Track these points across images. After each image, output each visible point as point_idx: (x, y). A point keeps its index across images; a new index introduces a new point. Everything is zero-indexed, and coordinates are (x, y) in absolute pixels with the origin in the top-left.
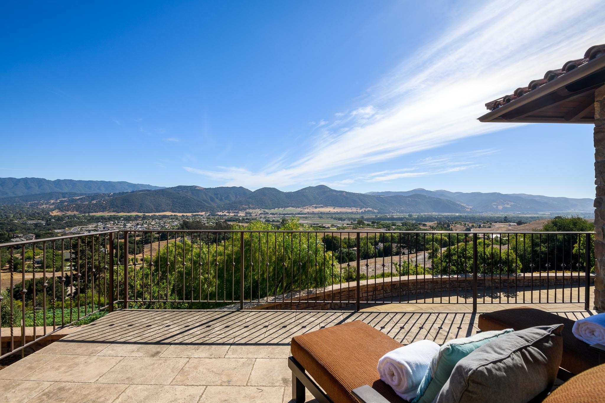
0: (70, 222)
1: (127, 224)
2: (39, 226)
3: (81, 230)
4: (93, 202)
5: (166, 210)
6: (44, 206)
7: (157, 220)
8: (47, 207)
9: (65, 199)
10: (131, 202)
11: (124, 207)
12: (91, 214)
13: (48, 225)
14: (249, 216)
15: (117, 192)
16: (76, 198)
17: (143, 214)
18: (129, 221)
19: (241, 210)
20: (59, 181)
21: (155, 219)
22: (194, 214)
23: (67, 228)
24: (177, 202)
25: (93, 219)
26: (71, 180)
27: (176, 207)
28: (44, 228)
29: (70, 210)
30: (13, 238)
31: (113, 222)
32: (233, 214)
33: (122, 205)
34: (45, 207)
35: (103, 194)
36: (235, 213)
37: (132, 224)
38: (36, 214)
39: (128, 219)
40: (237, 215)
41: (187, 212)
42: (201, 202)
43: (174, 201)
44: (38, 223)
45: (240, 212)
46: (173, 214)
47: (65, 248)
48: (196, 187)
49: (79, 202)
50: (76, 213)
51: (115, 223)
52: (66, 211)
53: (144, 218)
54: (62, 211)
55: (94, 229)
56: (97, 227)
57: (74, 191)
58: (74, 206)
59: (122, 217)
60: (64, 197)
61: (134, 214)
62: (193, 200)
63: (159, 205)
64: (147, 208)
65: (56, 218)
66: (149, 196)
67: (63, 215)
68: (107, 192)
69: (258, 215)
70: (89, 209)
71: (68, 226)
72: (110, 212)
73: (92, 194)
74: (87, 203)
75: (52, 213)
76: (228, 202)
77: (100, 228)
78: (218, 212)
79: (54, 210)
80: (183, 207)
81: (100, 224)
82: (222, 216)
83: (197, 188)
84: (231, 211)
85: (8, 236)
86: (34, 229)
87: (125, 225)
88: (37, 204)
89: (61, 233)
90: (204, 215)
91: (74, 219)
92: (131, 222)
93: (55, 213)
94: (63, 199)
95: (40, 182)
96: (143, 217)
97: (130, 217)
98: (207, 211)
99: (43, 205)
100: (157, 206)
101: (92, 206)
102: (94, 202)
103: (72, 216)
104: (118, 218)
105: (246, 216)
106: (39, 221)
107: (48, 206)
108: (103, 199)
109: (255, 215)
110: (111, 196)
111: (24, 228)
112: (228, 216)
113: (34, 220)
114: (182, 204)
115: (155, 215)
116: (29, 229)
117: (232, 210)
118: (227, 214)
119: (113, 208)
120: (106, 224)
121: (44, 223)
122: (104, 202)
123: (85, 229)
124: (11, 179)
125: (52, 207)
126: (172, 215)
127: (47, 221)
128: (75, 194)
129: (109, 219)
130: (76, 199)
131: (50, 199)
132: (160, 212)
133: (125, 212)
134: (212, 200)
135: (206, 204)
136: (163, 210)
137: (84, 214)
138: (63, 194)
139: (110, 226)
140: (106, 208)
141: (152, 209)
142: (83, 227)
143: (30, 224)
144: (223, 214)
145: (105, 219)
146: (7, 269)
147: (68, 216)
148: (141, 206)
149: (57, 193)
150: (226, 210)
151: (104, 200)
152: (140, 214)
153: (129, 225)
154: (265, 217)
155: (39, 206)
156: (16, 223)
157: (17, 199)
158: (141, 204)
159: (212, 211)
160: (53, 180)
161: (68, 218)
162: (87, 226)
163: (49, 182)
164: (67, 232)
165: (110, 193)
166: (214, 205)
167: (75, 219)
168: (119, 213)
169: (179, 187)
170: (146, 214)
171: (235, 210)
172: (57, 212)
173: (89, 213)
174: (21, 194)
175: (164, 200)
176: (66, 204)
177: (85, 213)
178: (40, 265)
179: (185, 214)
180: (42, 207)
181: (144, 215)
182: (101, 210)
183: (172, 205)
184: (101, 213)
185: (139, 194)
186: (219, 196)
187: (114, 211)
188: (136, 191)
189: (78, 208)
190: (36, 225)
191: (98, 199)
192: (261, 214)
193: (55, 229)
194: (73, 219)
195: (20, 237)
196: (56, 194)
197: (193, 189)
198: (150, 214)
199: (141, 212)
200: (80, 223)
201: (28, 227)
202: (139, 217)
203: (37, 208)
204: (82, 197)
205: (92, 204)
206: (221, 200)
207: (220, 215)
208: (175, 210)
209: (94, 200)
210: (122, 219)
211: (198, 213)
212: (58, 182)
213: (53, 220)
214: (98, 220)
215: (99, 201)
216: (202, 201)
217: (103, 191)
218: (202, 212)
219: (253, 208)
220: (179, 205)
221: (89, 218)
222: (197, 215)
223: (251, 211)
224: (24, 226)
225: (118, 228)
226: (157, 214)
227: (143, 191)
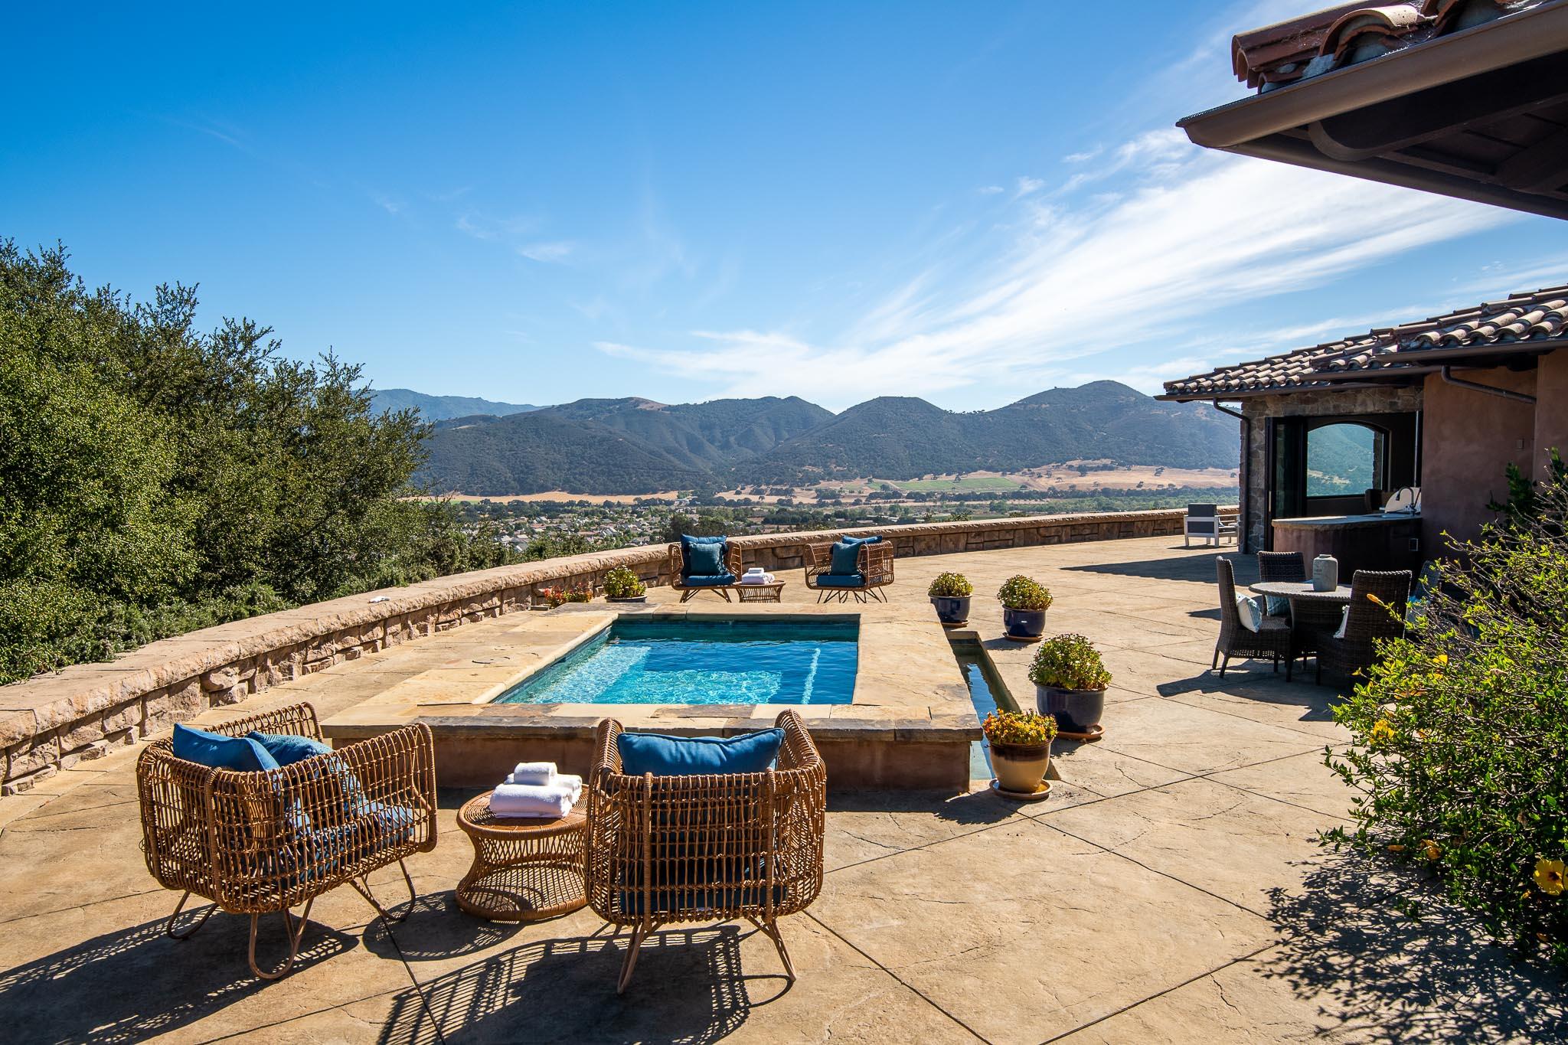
5: (549, 485)
7: (544, 519)
10: (440, 461)
14: (834, 504)
17: (484, 498)
19: (800, 484)
21: (539, 515)
22: (644, 497)
24: (583, 458)
27: (581, 474)
32: (774, 499)
36: (778, 493)
40: (789, 503)
41: (618, 493)
42: (660, 456)
43: (573, 455)
45: (797, 490)
46: (577, 498)
48: (638, 401)
53: (498, 512)
61: (457, 499)
62: (635, 448)
63: (527, 467)
64: (490, 480)
66: (495, 435)
69: (864, 500)
76: (749, 454)
78: (721, 490)
80: (603, 473)
82: (738, 504)
83: (642, 407)
84: (763, 487)
90: (677, 503)
96: (494, 510)
98: (684, 488)
100: (522, 472)
105: (821, 505)
109: (852, 501)
112: (758, 503)
114: (600, 465)
115: (518, 501)
117: (768, 484)
118: (755, 498)
126: (571, 503)
132: (530, 492)
134: (696, 447)
135: (677, 462)
136: (542, 486)
141: (507, 483)
144: (742, 497)
148: (473, 473)
150: (747, 484)
152: (475, 500)
154: (891, 508)
158: (471, 465)
159: (698, 489)
166: (701, 464)
169: (584, 404)
170: (493, 500)
171: (781, 482)
175: (542, 451)
179: (614, 499)
181: (487, 502)
183: (567, 467)
185: (461, 431)
186: (718, 433)
188: (448, 422)
192: (872, 496)
197: (630, 409)
198: (505, 500)
202: (479, 509)
206: (725, 446)
207: (731, 503)
208: (578, 485)
211: (655, 496)
216: (664, 453)
218: (666, 492)
219: (844, 477)
220: (591, 466)
222: (653, 502)
223: (835, 485)
226: (527, 499)
227: (470, 423)
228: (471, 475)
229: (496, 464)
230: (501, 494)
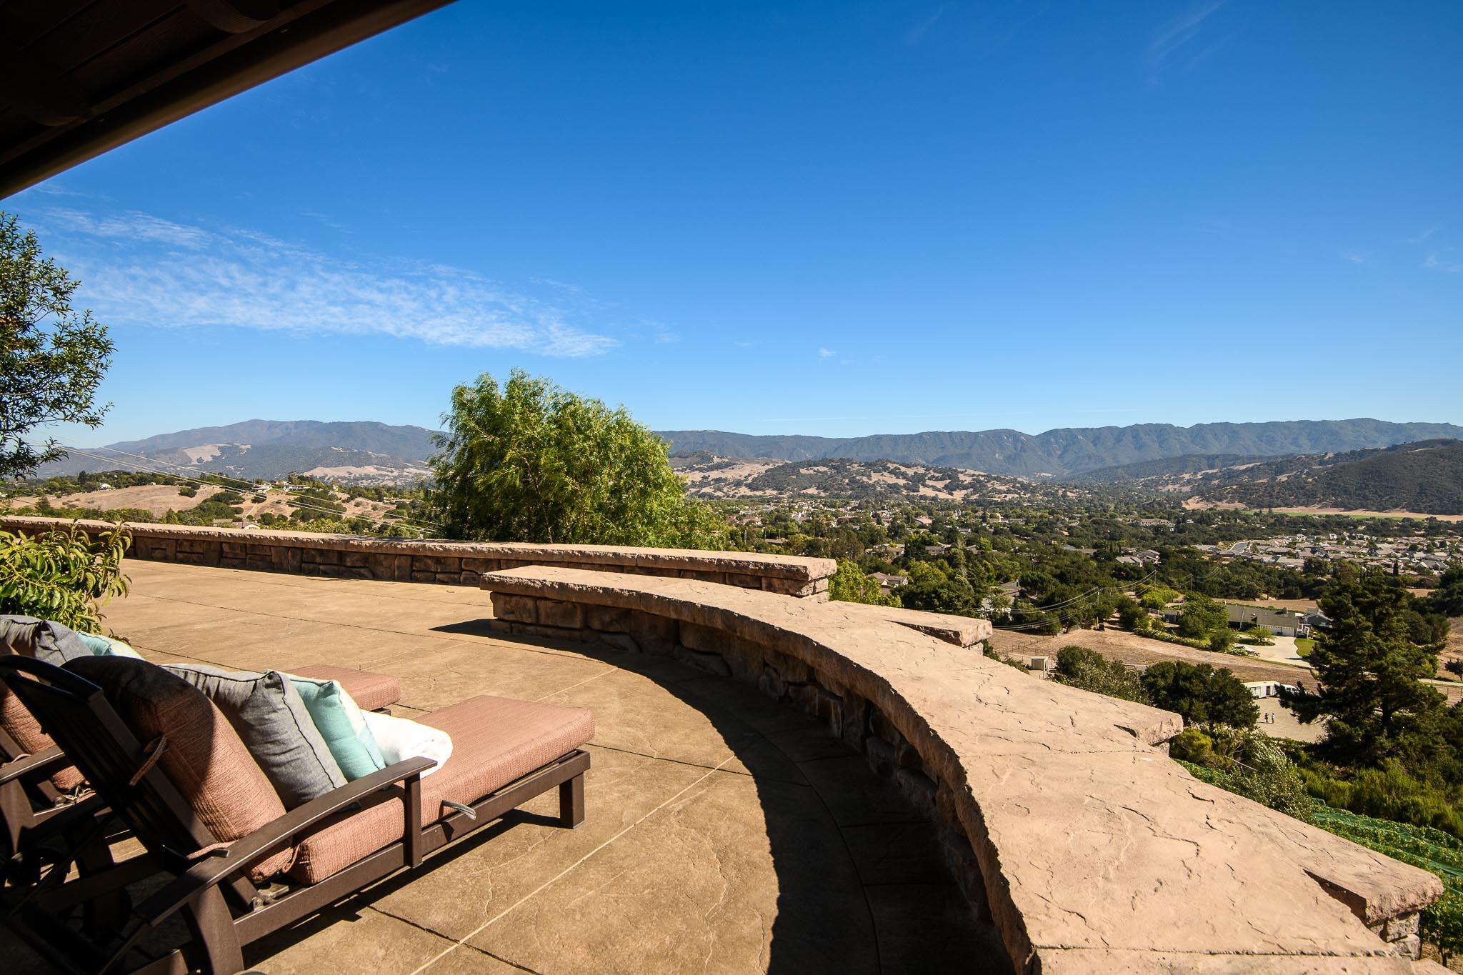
0: (1228, 528)
1: (1379, 546)
2: (1163, 534)
3: (1255, 549)
4: (1279, 478)
6: (1170, 487)
8: (1175, 489)
9: (1215, 471)
10: (1387, 480)
11: (1367, 492)
12: (1276, 511)
13: (1181, 531)
15: (1346, 449)
16: (1238, 467)
17: (1429, 516)
18: (1385, 536)
20: (1199, 427)
23: (1220, 543)
25: (1281, 524)
26: (1226, 424)
28: (1173, 539)
29: (1226, 498)
30: (1120, 555)
31: (1335, 537)
33: (1361, 488)
34: (1171, 491)
35: (1307, 457)
37: (1394, 546)
38: (1156, 506)
39: (1381, 530)
44: (1160, 527)
47: (1222, 593)
49: (1245, 479)
50: (1240, 506)
51: (1344, 539)
52: (1216, 499)
53: (1433, 529)
54: (1208, 500)
55: (1286, 550)
56: (1292, 545)
57: (1234, 451)
58: (1235, 487)
59: (1360, 522)
60: (1211, 467)
61: (1398, 515)
64: (1441, 500)
65: (1197, 517)
66: (1450, 458)
67: (1211, 509)
68: (1314, 452)
70: (1271, 496)
71: (1223, 538)
72: (1326, 506)
73: (1276, 457)
74: (1265, 481)
75: (1188, 504)
77: (1302, 550)
79: (1190, 498)
81: (1300, 537)
85: (1111, 550)
86: (1153, 539)
87: (1373, 548)
88: (1157, 483)
89: (1209, 553)
91: (1236, 521)
92: (1390, 539)
93: (1192, 505)
94: (1210, 472)
95: (1161, 432)
96: (1431, 527)
97: (1385, 523)
99: (1168, 484)
101: (1277, 489)
102: (1283, 478)
103: (1232, 513)
104: (1349, 524)
106: (1162, 521)
107: (1177, 486)
108: (1306, 470)
110: (1327, 462)
111: (1134, 536)
113: (1152, 518)
116: (1143, 538)
119: (1333, 495)
120: (1318, 540)
121: (1171, 525)
122: (1310, 480)
123: (1264, 548)
124: (1110, 429)
125: (1186, 489)
127: (1178, 522)
128: (1237, 459)
129: (1323, 526)
130: (1238, 471)
131: (1183, 471)
133: (1368, 509)
137: (1258, 511)
138: (1209, 458)
139: (1329, 548)
140: (1314, 496)
141: (1460, 503)
142: (1259, 544)
143: (1146, 527)
145: (1314, 526)
146: (1116, 622)
147: (1221, 513)
148: (1422, 491)
149: (1197, 456)
151: (1308, 474)
152: (1419, 517)
153: (1385, 548)
155: (1160, 488)
156: (1120, 522)
157: (1120, 470)
158: (1421, 485)
160: (1187, 426)
161: (1223, 519)
162: (1268, 542)
163: (1179, 431)
164: (1222, 553)
165: (1326, 454)
167: (1238, 521)
168: (1350, 510)
170: (1439, 518)
172: (1198, 502)
173: (1270, 507)
174: (1127, 462)
176: (1216, 482)
177: (1260, 506)
178: (1177, 626)
180: (1166, 489)
181: (1431, 520)
182: (1301, 502)
184: (1300, 508)
185: (1415, 454)
187: (1336, 505)
188: (1403, 446)
189: (1243, 494)
190: (1156, 529)
191: (1292, 471)
193: (1196, 542)
194: (1233, 521)
195: (1131, 554)
196: (1194, 459)
198: (1455, 519)
199: (1421, 512)
200: (1251, 533)
201: (1142, 532)
202: (1417, 525)
203: (1157, 491)
204: (1252, 465)
205: (1279, 484)
209: (1282, 473)
210: (1361, 528)
212: (1199, 432)
213: (1191, 521)
214: (1294, 526)
215: (1296, 477)
217: (1306, 448)
221: (1272, 521)
224: (1134, 531)
225: (1352, 553)
227: (1427, 446)
228: (1420, 494)
229: (1449, 485)
230: (1452, 513)
